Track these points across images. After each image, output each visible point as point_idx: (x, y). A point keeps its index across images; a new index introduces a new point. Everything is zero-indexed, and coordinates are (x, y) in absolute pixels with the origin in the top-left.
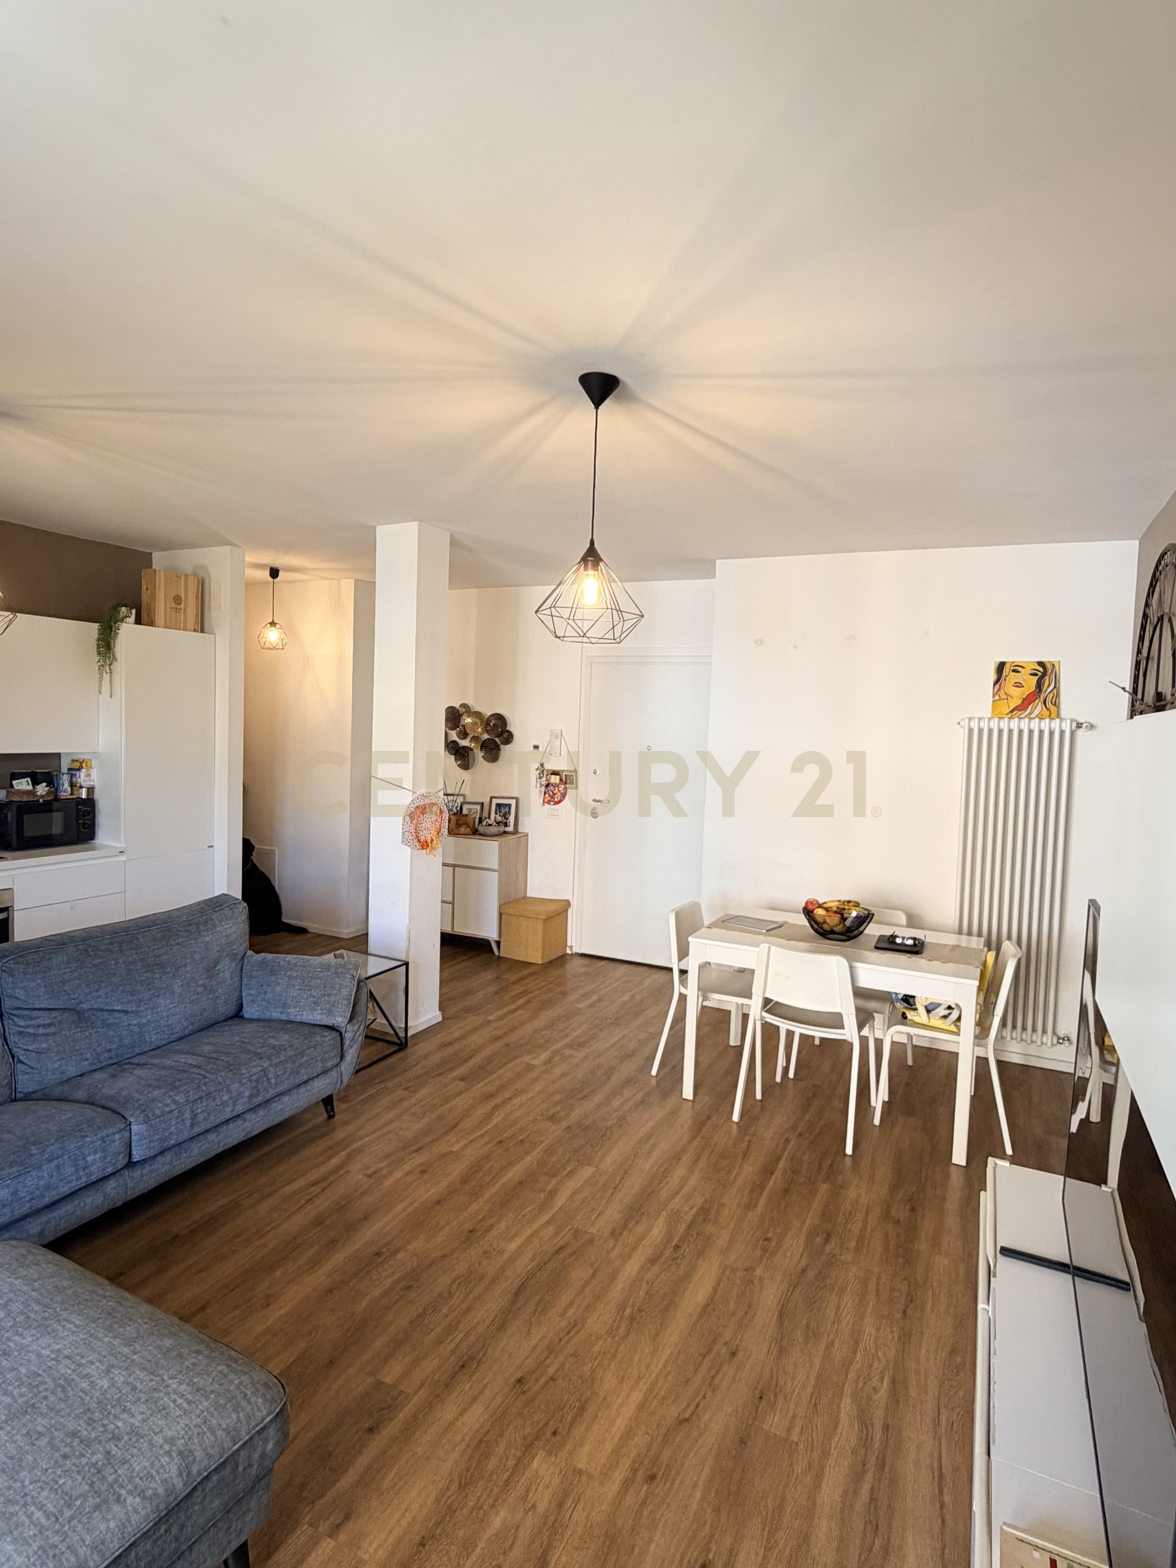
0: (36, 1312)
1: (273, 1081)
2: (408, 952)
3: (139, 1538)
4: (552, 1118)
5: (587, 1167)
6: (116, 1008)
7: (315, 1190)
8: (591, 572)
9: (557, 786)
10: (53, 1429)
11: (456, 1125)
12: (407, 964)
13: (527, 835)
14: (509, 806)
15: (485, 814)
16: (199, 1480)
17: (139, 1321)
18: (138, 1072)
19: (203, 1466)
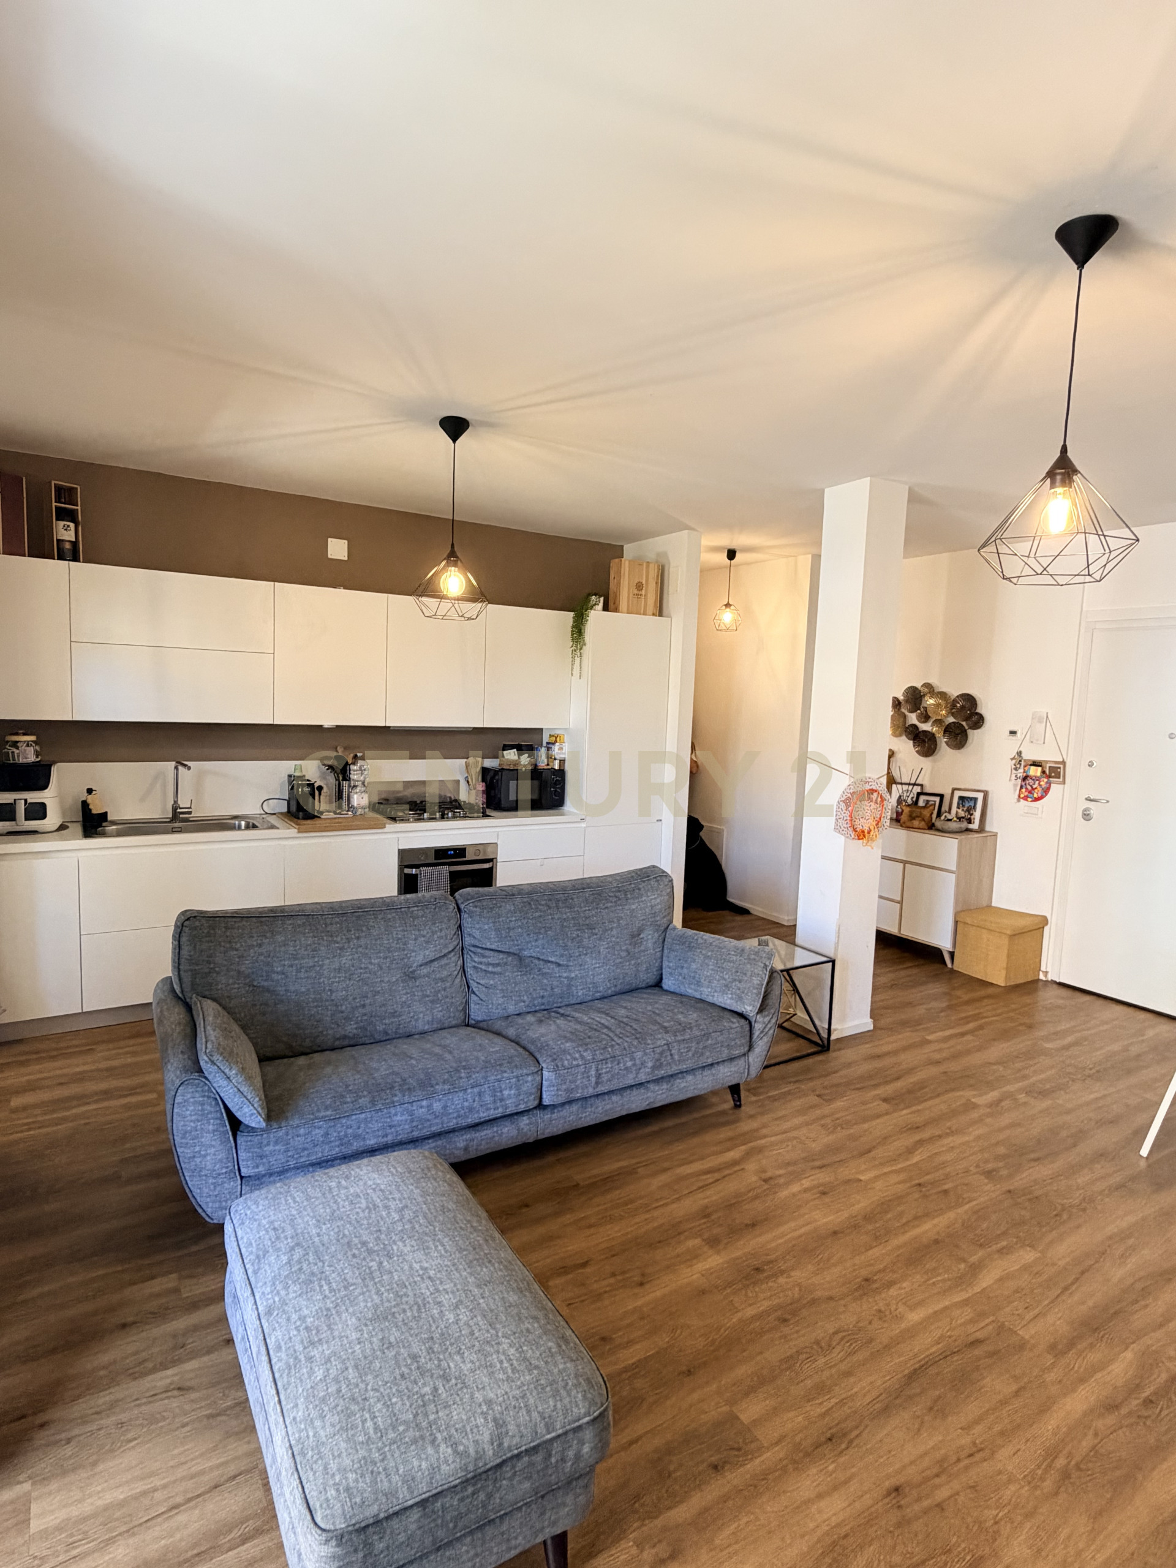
0: (421, 1225)
1: (676, 1057)
2: (836, 949)
3: (447, 1490)
4: (989, 1174)
5: (1028, 1249)
6: (550, 959)
7: (710, 1178)
8: (1060, 490)
9: (1038, 779)
10: (401, 1345)
11: (869, 1151)
12: (833, 962)
13: (995, 835)
14: (976, 799)
15: (945, 807)
16: (509, 1455)
17: (496, 1265)
18: (560, 1022)
19: (514, 1443)
